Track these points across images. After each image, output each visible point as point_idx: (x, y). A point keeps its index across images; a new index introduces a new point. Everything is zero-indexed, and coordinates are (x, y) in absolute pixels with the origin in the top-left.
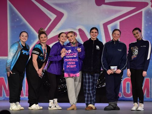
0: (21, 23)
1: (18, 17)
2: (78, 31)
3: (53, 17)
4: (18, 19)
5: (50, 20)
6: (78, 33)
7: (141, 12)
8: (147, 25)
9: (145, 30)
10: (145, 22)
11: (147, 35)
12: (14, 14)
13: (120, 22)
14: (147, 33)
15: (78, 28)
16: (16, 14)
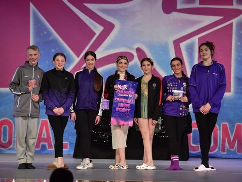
0: (50, 39)
1: (46, 29)
2: (135, 50)
3: (98, 29)
4: (45, 33)
5: (94, 34)
6: (135, 54)
7: (232, 24)
8: (239, 44)
9: (237, 51)
10: (237, 38)
11: (240, 59)
12: (39, 25)
13: (199, 39)
14: (240, 56)
15: (136, 47)
16: (43, 25)
